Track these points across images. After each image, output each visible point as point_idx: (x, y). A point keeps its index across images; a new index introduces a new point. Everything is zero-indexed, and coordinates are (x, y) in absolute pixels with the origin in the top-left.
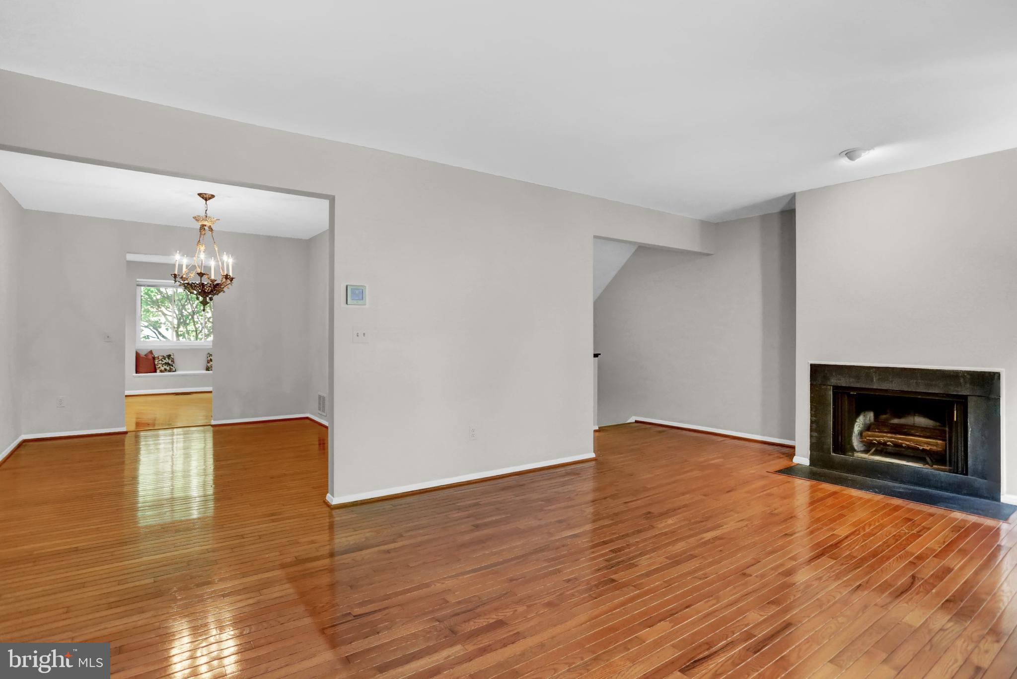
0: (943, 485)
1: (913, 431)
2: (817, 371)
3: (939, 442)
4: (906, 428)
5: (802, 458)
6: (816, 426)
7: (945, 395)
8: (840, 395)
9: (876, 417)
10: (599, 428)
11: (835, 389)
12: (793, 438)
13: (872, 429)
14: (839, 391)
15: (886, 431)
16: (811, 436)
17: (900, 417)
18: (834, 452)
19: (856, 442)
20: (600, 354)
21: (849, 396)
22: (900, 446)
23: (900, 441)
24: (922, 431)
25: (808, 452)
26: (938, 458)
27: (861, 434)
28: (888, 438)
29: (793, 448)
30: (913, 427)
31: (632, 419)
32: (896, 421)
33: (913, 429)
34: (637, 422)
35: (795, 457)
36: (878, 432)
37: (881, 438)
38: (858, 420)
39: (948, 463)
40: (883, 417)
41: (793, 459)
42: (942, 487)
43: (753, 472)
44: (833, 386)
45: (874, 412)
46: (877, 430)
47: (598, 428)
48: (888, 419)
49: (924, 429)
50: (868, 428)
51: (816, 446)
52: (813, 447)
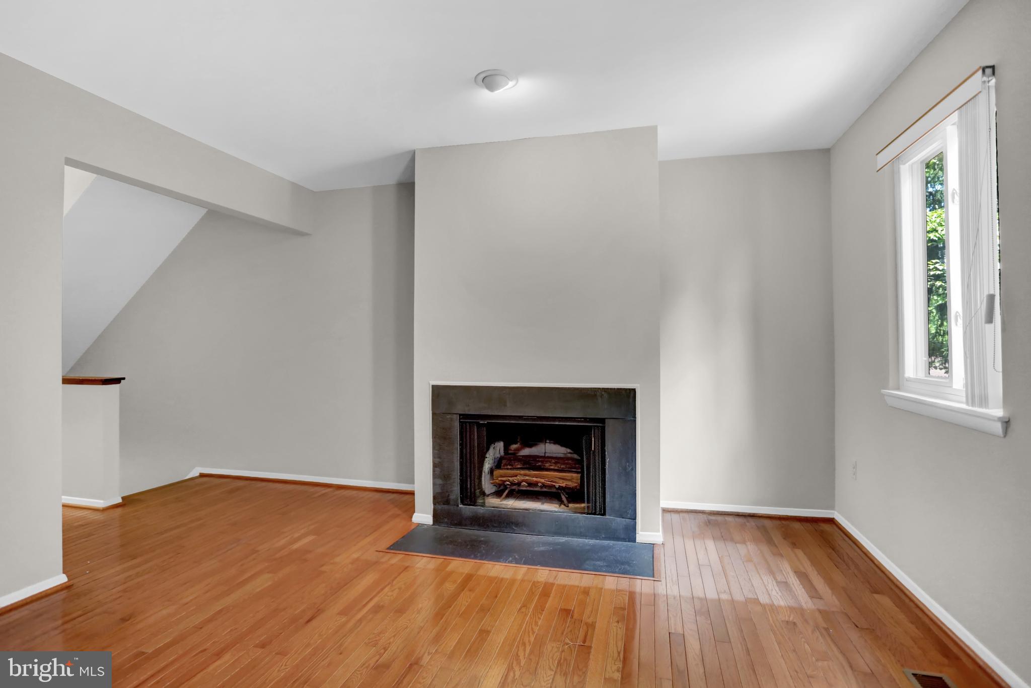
0: (582, 530)
1: (547, 465)
2: (440, 394)
3: (575, 475)
4: (539, 461)
5: (423, 516)
6: (440, 471)
7: (583, 420)
8: (468, 424)
9: (506, 448)
10: (123, 498)
11: (462, 418)
12: (412, 481)
13: (504, 466)
14: (467, 420)
15: (519, 466)
16: (434, 484)
17: (531, 446)
18: (462, 503)
19: (487, 485)
20: (124, 379)
21: (479, 426)
22: (535, 484)
23: (535, 479)
24: (556, 463)
25: (430, 507)
26: (574, 496)
27: (491, 472)
28: (522, 476)
29: (412, 493)
30: (545, 458)
31: (195, 473)
32: (526, 452)
33: (547, 461)
34: (202, 475)
35: (415, 514)
36: (511, 469)
37: (515, 478)
38: (487, 455)
39: (586, 502)
40: (514, 447)
41: (411, 517)
42: (581, 533)
43: (355, 556)
44: (460, 415)
45: (503, 441)
46: (509, 467)
47: (120, 500)
48: (518, 450)
49: (558, 460)
50: (499, 464)
51: (440, 498)
52: (436, 499)
